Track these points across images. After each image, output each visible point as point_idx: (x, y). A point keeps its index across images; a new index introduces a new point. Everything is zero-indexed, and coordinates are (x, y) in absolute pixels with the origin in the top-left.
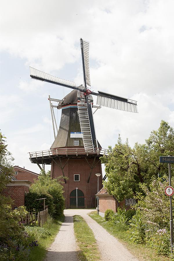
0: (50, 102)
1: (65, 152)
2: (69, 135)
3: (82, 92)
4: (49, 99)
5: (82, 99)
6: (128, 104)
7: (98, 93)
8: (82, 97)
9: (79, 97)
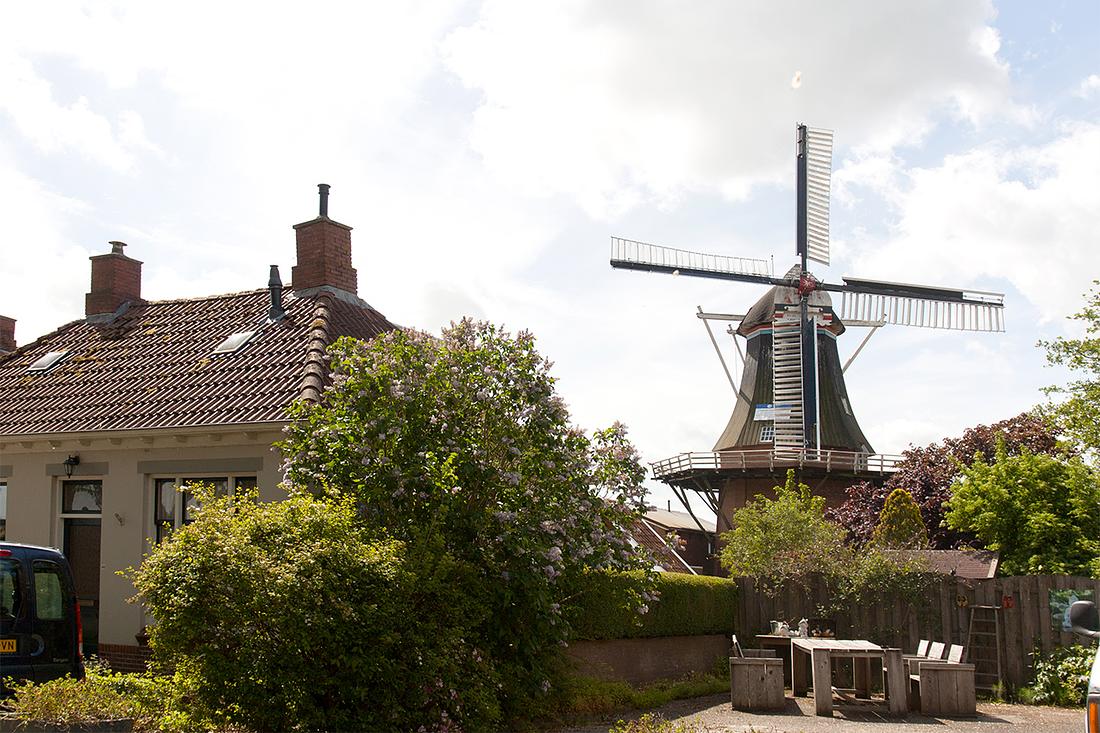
0: (706, 322)
1: (740, 462)
2: (752, 413)
3: (792, 288)
4: (702, 315)
5: (790, 309)
6: (967, 306)
7: (842, 283)
8: (792, 300)
9: (779, 303)
